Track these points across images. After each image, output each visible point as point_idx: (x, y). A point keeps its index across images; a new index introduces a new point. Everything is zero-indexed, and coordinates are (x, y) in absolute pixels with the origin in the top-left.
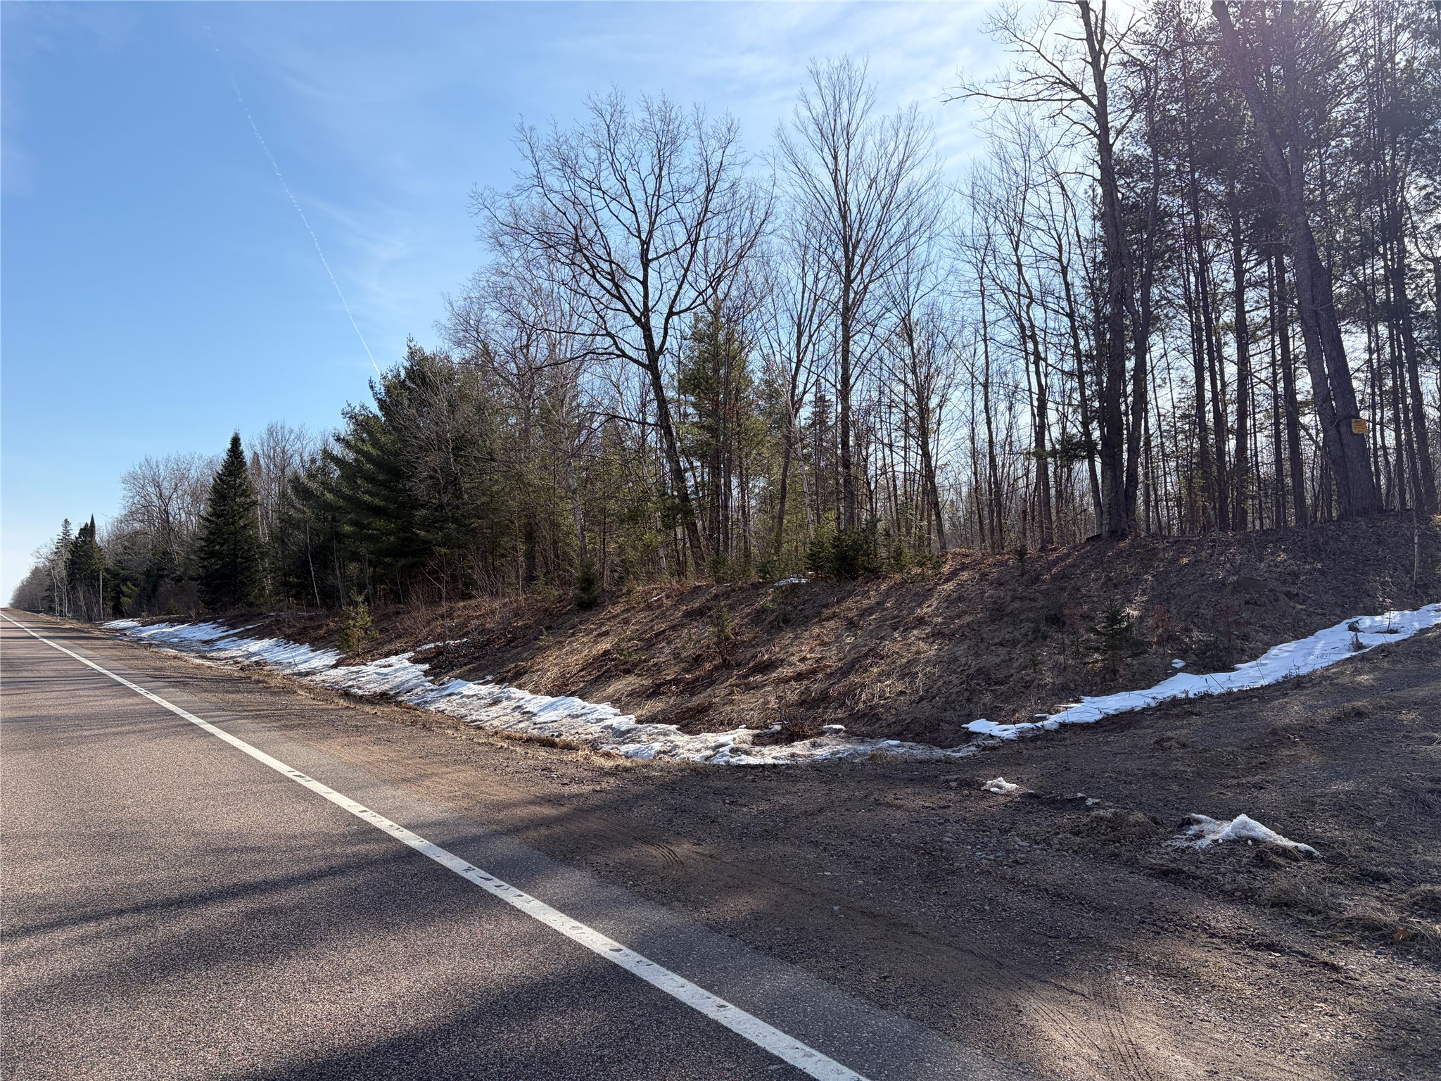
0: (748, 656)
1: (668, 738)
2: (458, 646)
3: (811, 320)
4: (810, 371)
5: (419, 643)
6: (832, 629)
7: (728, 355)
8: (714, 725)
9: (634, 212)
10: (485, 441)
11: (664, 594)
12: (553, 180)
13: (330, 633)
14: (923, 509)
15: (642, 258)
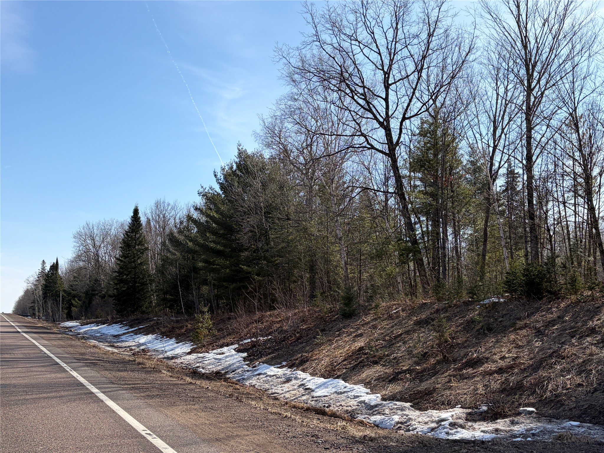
0: (462, 354)
1: (404, 412)
2: (265, 341)
3: (503, 118)
4: (503, 152)
5: (242, 339)
6: (525, 336)
7: (444, 144)
8: (438, 404)
9: (380, 54)
10: (284, 207)
11: (400, 308)
12: (326, 37)
13: (188, 331)
14: (590, 248)
15: (384, 83)
